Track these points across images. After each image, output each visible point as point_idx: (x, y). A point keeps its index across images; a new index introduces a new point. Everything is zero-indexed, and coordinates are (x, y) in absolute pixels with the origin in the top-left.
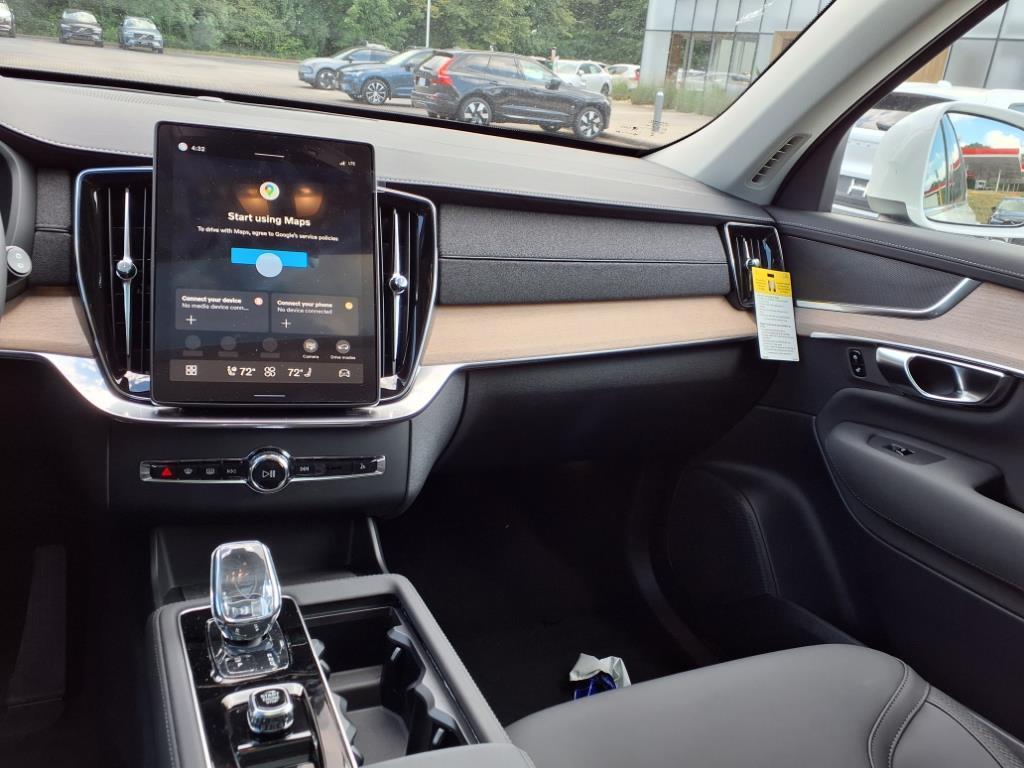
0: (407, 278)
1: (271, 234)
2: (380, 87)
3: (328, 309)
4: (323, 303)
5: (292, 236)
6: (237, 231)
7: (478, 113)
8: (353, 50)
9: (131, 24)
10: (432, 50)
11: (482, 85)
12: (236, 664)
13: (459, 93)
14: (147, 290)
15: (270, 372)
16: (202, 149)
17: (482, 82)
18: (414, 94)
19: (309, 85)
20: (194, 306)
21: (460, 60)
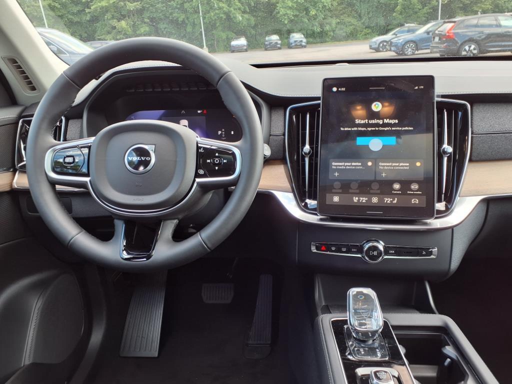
0: (451, 147)
1: (377, 129)
2: (412, 46)
3: (406, 166)
4: (403, 163)
5: (388, 129)
6: (360, 129)
7: (471, 51)
8: (398, 29)
9: (293, 37)
10: (443, 21)
11: (472, 35)
12: (361, 352)
13: (459, 41)
14: (316, 160)
15: (375, 200)
16: (343, 89)
17: (473, 33)
18: (432, 46)
19: (374, 51)
20: (338, 167)
21: (460, 24)
